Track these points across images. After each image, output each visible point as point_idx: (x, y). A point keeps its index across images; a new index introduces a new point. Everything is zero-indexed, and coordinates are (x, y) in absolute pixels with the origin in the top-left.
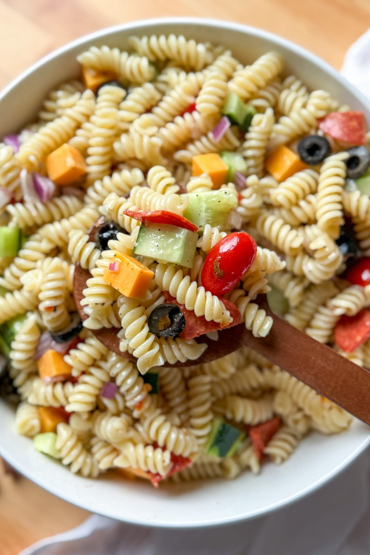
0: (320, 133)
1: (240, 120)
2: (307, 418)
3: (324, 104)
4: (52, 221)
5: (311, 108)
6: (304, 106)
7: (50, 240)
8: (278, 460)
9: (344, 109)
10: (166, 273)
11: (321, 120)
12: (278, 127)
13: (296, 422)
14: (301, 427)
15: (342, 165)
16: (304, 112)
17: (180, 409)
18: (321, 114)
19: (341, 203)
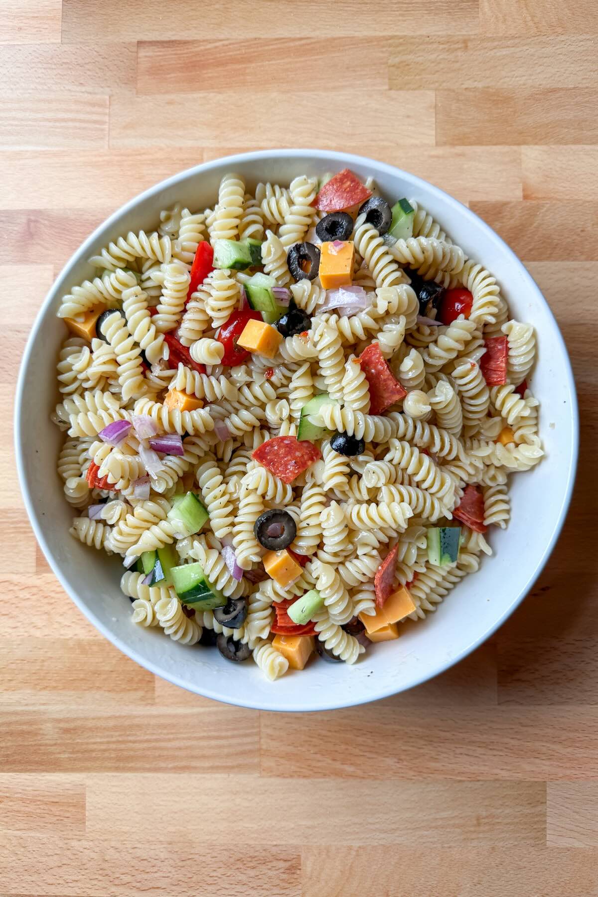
0: (324, 215)
1: (248, 259)
2: (502, 468)
3: (307, 188)
5: (298, 200)
6: (291, 203)
8: (503, 525)
9: (326, 179)
11: (315, 203)
12: (283, 239)
15: (369, 225)
16: (295, 208)
18: (312, 198)
19: (394, 261)
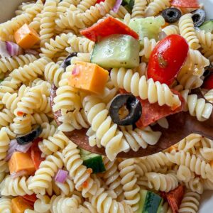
4: (18, 66)
7: (17, 79)
10: (119, 73)
13: (195, 186)
14: (200, 190)
17: (115, 186)
